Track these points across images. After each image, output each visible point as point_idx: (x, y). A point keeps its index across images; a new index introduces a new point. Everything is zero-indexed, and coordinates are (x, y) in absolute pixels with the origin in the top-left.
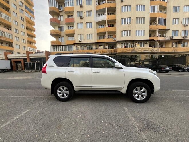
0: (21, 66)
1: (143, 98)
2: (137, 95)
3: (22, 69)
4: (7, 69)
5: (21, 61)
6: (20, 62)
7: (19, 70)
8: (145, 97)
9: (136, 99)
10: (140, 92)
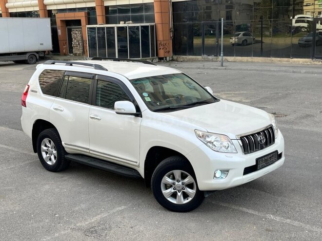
0: (79, 38)
1: (186, 201)
2: (171, 190)
3: (84, 52)
4: (44, 52)
5: (80, 21)
6: (78, 22)
7: (75, 55)
8: (190, 199)
9: (169, 199)
10: (180, 183)
